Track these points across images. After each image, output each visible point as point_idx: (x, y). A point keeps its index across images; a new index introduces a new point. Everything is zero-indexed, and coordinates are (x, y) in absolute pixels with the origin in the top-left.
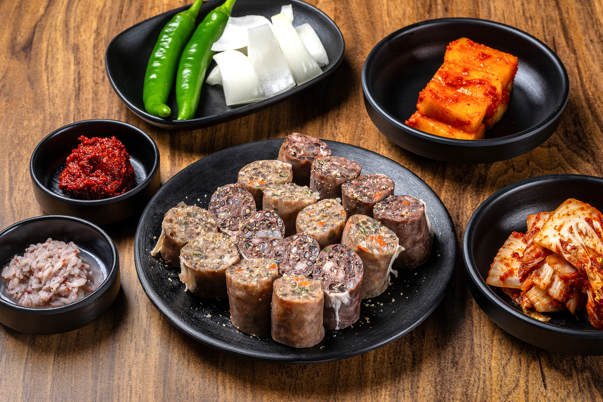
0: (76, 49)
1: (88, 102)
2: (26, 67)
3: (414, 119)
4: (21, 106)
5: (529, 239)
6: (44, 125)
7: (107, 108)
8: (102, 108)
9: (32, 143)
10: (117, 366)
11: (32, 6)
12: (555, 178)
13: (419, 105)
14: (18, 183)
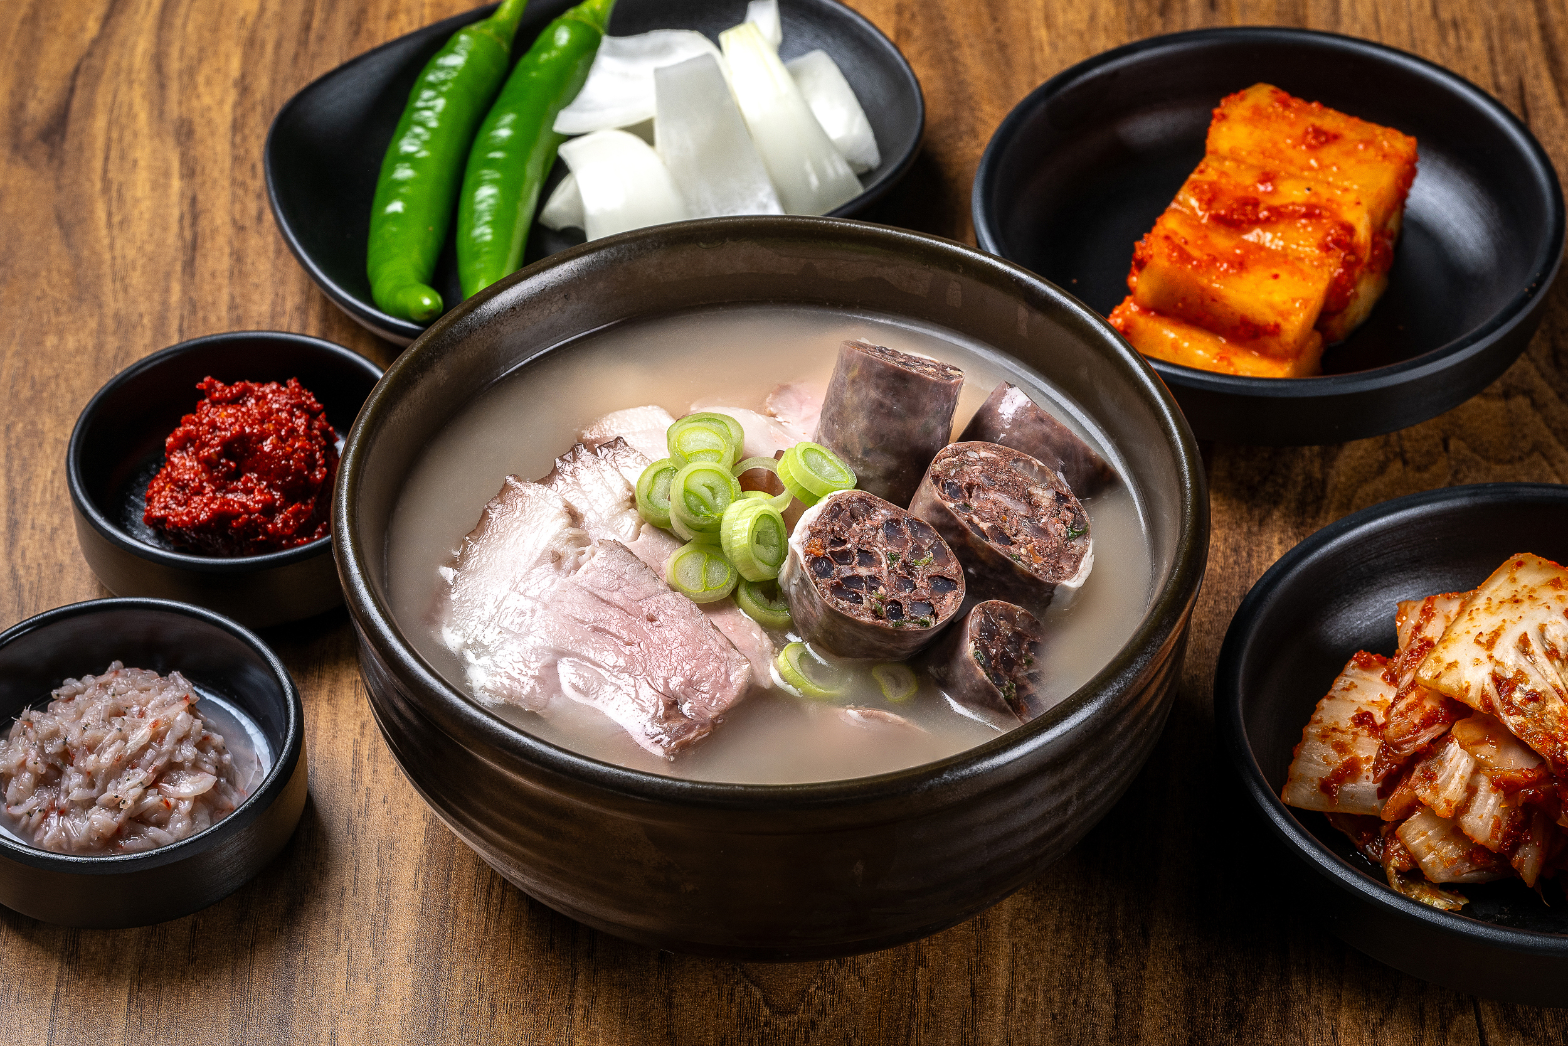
0: (185, 133)
1: (219, 280)
2: (51, 184)
3: (1119, 321)
4: (38, 293)
5: (1403, 672)
6: (100, 347)
7: (269, 298)
8: (256, 297)
9: (69, 397)
10: (299, 1017)
11: (67, 16)
12: (1475, 494)
13: (1134, 280)
14: (31, 509)
